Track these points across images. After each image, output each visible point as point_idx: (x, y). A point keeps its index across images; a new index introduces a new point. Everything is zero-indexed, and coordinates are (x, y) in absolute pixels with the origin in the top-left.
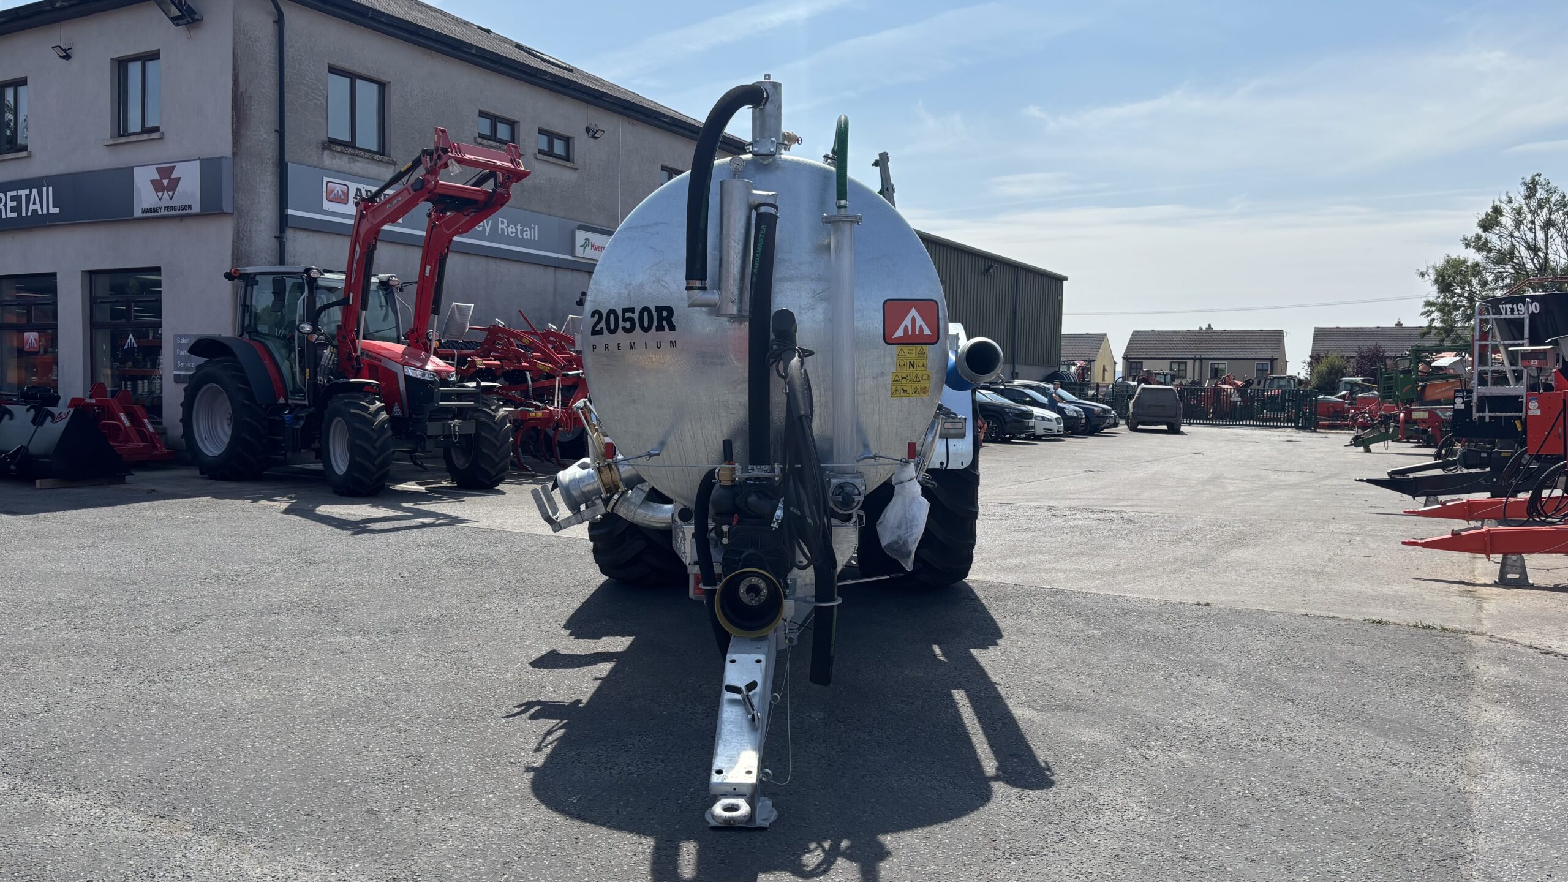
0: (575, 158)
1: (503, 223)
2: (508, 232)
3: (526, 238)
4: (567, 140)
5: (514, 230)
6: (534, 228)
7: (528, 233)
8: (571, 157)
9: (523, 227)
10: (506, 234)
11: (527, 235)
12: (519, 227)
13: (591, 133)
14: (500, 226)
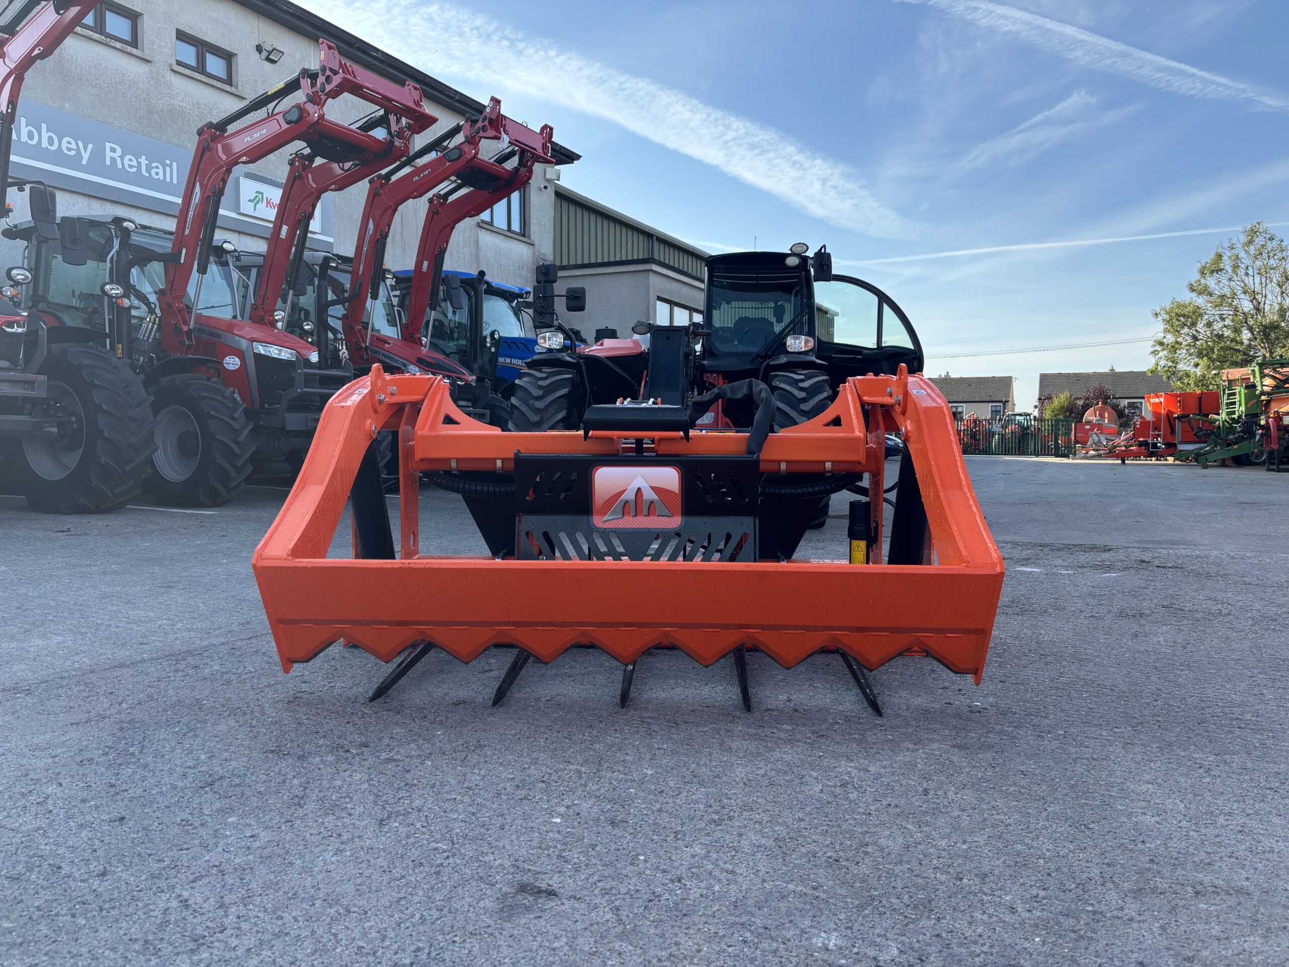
0: (239, 82)
1: (113, 150)
2: (123, 164)
3: (156, 177)
4: (228, 57)
5: (135, 163)
6: (171, 166)
7: (161, 171)
8: (234, 81)
9: (150, 163)
10: (120, 166)
11: (157, 174)
12: (143, 161)
14: (109, 154)
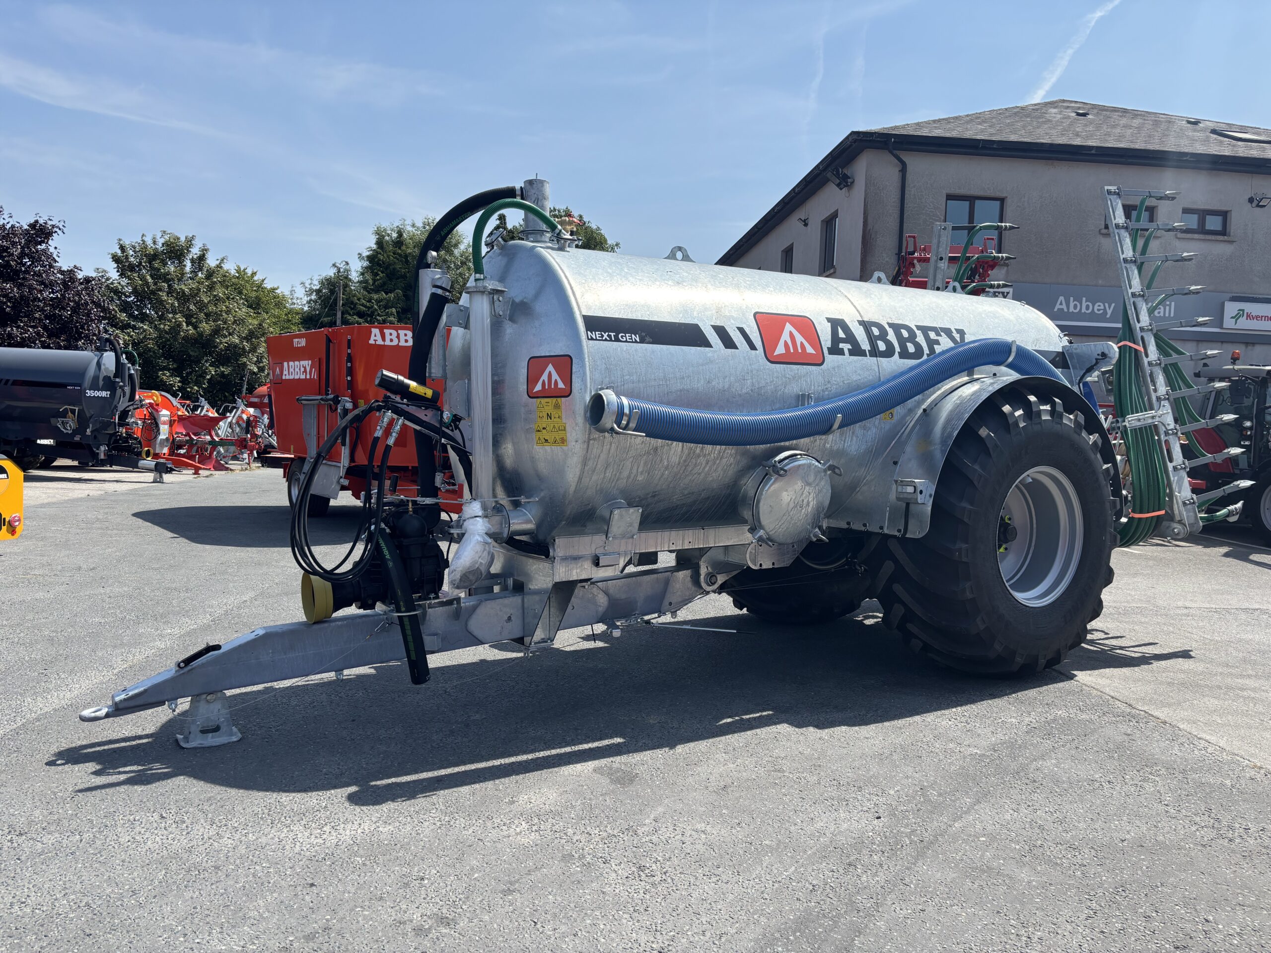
0: (1232, 231)
4: (1224, 215)
6: (1170, 306)
8: (1228, 231)
13: (1255, 202)
